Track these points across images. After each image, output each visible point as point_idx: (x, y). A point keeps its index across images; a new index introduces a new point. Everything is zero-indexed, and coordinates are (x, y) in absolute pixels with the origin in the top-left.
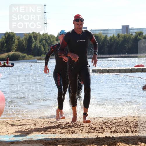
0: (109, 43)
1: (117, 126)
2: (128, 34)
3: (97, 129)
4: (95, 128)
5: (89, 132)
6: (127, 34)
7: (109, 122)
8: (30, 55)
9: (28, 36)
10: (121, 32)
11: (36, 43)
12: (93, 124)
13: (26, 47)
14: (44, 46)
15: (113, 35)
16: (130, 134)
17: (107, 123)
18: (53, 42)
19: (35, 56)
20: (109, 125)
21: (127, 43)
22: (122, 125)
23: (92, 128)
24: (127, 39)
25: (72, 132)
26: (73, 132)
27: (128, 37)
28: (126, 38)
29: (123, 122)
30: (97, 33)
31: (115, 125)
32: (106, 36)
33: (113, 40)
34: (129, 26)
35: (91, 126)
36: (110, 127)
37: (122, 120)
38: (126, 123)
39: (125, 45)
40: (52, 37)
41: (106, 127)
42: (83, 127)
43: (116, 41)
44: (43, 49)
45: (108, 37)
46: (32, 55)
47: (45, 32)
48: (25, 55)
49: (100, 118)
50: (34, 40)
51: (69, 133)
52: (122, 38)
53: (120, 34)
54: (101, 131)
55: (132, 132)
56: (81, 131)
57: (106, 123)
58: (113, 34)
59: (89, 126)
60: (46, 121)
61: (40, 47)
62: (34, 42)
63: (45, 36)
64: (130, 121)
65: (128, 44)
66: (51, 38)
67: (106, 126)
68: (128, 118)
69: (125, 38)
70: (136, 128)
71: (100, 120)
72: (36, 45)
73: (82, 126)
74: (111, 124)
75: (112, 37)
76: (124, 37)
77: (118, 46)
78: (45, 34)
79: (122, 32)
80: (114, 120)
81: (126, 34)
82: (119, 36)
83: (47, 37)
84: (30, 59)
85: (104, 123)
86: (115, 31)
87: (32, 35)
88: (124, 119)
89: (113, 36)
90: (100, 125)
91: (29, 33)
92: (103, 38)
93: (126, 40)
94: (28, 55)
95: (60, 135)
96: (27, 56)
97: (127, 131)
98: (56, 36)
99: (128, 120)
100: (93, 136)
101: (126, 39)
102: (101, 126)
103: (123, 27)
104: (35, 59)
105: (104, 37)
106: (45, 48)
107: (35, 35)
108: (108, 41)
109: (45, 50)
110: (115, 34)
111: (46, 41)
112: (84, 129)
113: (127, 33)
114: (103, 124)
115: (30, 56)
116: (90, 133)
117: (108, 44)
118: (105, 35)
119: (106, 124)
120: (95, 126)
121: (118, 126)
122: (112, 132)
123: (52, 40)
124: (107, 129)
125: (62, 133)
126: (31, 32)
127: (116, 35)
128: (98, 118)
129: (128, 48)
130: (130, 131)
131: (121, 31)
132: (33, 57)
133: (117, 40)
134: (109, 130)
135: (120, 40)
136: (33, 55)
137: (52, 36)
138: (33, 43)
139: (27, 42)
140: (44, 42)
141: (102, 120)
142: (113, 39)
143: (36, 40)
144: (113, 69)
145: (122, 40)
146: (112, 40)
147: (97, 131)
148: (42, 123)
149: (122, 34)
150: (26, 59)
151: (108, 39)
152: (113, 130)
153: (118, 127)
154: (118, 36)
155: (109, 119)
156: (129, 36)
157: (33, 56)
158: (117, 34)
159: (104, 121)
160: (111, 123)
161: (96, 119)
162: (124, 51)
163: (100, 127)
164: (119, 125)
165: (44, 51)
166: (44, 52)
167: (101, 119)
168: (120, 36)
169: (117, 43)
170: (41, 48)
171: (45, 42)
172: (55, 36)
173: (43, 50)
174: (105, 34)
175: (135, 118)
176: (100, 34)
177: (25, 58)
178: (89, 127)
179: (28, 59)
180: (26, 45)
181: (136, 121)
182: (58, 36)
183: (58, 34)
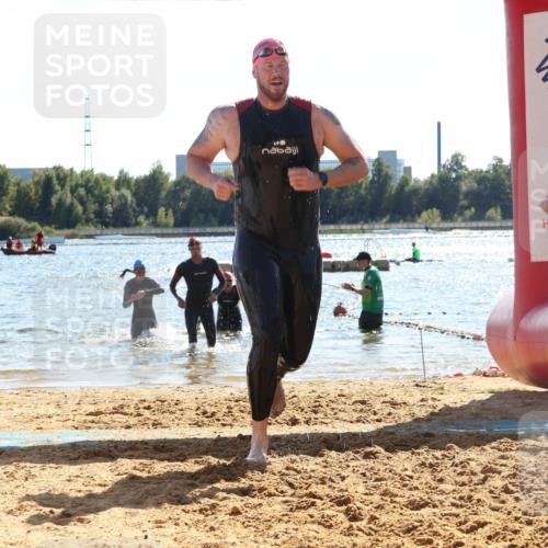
3: (219, 415)
4: (213, 414)
5: (198, 424)
8: (49, 224)
9: (43, 177)
11: (63, 195)
12: (209, 404)
13: (38, 205)
14: (82, 203)
16: (301, 429)
17: (245, 399)
18: (108, 191)
19: (61, 228)
23: (205, 413)
25: (154, 425)
26: (156, 425)
35: (202, 408)
40: (104, 180)
41: (242, 411)
42: (181, 410)
44: (79, 209)
46: (53, 225)
47: (88, 168)
48: (35, 224)
50: (57, 187)
51: (146, 427)
54: (229, 420)
55: (307, 422)
56: (177, 421)
57: (240, 400)
59: (198, 409)
60: (87, 396)
61: (72, 204)
62: (58, 190)
63: (85, 178)
64: (301, 395)
66: (102, 182)
67: (242, 409)
68: (296, 390)
70: (315, 412)
71: (227, 394)
73: (180, 407)
78: (87, 173)
83: (93, 181)
85: (237, 401)
87: (54, 174)
90: (225, 406)
91: (47, 169)
94: (42, 226)
95: (124, 431)
96: (38, 227)
97: (294, 422)
98: (116, 178)
99: (296, 393)
100: (208, 433)
102: (228, 407)
104: (59, 235)
106: (85, 209)
107: (62, 175)
109: (87, 212)
111: (89, 191)
112: (186, 417)
114: (233, 404)
115: (48, 228)
116: (200, 426)
119: (242, 403)
120: (213, 409)
123: (104, 188)
124: (244, 415)
125: (128, 427)
126: (50, 166)
130: (302, 420)
132: (55, 231)
134: (249, 420)
136: (57, 226)
137: (105, 178)
138: (55, 193)
139: (40, 192)
140: (82, 191)
141: (232, 394)
143: (63, 186)
147: (218, 420)
148: (77, 400)
157: (56, 228)
159: (237, 396)
163: (227, 410)
165: (83, 214)
166: (84, 217)
167: (228, 390)
170: (75, 208)
171: (85, 192)
172: (112, 178)
173: (81, 212)
175: (314, 388)
178: (196, 410)
180: (36, 199)
181: (316, 395)
182: (120, 178)
183: (121, 172)
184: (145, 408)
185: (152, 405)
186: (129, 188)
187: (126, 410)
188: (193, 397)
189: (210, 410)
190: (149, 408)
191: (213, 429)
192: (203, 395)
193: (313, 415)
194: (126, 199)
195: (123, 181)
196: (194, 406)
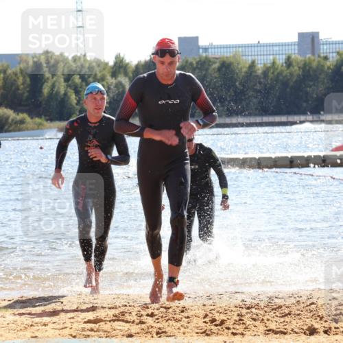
0: (260, 83)
1: (283, 317)
2: (316, 56)
3: (229, 323)
4: (223, 322)
5: (206, 333)
6: (312, 58)
7: (262, 304)
8: (39, 116)
10: (296, 52)
11: (55, 82)
12: (218, 312)
13: (26, 94)
14: (77, 92)
15: (272, 61)
16: (320, 339)
17: (257, 306)
19: (52, 120)
20: (262, 312)
21: (311, 83)
22: (298, 312)
23: (213, 321)
24: (311, 73)
25: (158, 333)
26: (160, 333)
27: (314, 65)
28: (310, 68)
29: (302, 305)
30: (227, 54)
31: (277, 314)
32: (253, 65)
33: (273, 73)
34: (317, 33)
35: (210, 315)
36: (265, 318)
37: (298, 299)
38: (309, 307)
39: (308, 89)
40: (99, 66)
41: (254, 320)
42: (188, 317)
43: (281, 78)
44: (73, 98)
45: (260, 67)
46: (43, 117)
48: (25, 116)
49: (238, 295)
50: (47, 75)
51: (149, 336)
52: (299, 68)
53: (293, 56)
54: (240, 328)
55: (326, 332)
56: (182, 330)
57: (252, 307)
58: (271, 57)
59: (206, 316)
60: (85, 303)
61: (65, 94)
62: (48, 78)
64: (320, 302)
65: (314, 85)
67: (254, 316)
68: (315, 295)
69: (307, 68)
71: (237, 300)
72: (55, 90)
73: (186, 315)
74: (266, 312)
75: (269, 65)
76: (305, 65)
77: (288, 90)
79: (299, 50)
80: (276, 300)
81: (309, 55)
82: (289, 62)
84: (38, 129)
85: (248, 308)
86: (277, 48)
88: (304, 298)
89: (274, 63)
90: (236, 314)
92: (244, 70)
93: (309, 73)
94: (32, 118)
95: (126, 340)
96: (28, 119)
97: (312, 331)
98: (111, 63)
99: (314, 300)
101: (309, 70)
102: (238, 315)
103: (301, 35)
105: (247, 66)
106: (79, 98)
108: (257, 76)
109: (81, 102)
110: (278, 57)
111: (83, 79)
112: (193, 324)
113: (313, 53)
114: (244, 311)
115: (37, 120)
116: (208, 335)
117: (258, 87)
118: (250, 59)
119: (253, 310)
120: (223, 317)
121: (286, 315)
122: (269, 331)
123: (99, 75)
124: (257, 323)
125: (130, 336)
127: (281, 60)
128: (232, 293)
129: (315, 96)
130: (321, 330)
131: (296, 47)
132: (45, 123)
133: (285, 73)
134: (262, 328)
135: (291, 74)
136: (47, 118)
138: (45, 81)
139: (28, 80)
140: (77, 79)
141: (243, 300)
142: (272, 71)
144: (273, 157)
145: (298, 76)
146: (271, 75)
147: (228, 328)
149: (300, 58)
150: (27, 129)
151: (260, 72)
152: (273, 326)
153: (287, 319)
154: (286, 63)
155: (261, 297)
156: (319, 62)
157: (47, 120)
158: (284, 57)
159: (249, 302)
160: (266, 309)
161: (225, 297)
162: (305, 104)
163: (237, 318)
164: (290, 314)
165: (77, 104)
166: (78, 107)
167: (239, 297)
168: (294, 64)
169: (285, 84)
170: (69, 98)
171: (80, 81)
172: (107, 64)
173: (75, 101)
174: (250, 57)
176: (234, 56)
177: (24, 125)
178: (204, 318)
179: (33, 129)
180: (25, 88)
182: (116, 64)
183: (118, 57)
184: (148, 315)
185: (156, 312)
186: (126, 74)
187: (128, 317)
188: (200, 303)
189: (219, 318)
190: (152, 315)
191: (222, 338)
192: (211, 301)
193: (334, 324)
194: (124, 87)
195: (120, 67)
196: (202, 313)
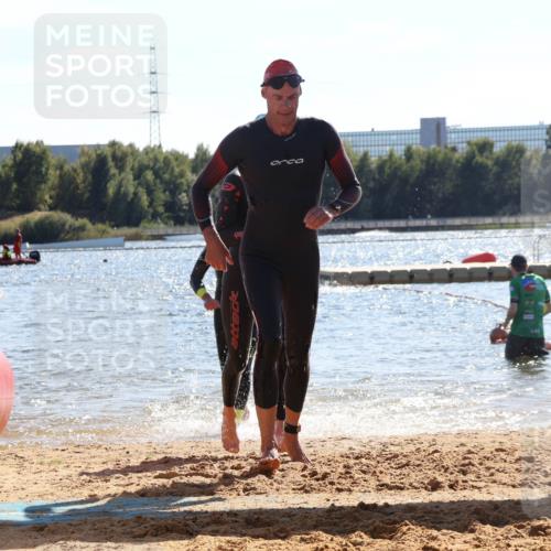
0: (374, 179)
1: (399, 468)
2: (443, 146)
3: (334, 477)
4: (325, 476)
5: (305, 490)
6: (438, 149)
7: (374, 453)
10: (418, 141)
11: (122, 180)
12: (320, 462)
13: (87, 195)
14: (150, 192)
15: (388, 153)
16: (444, 496)
17: (368, 456)
18: (182, 175)
19: (118, 226)
20: (373, 463)
21: (436, 180)
22: (418, 462)
23: (314, 474)
24: (437, 167)
25: (245, 490)
26: (248, 490)
27: (440, 157)
28: (435, 161)
29: (423, 453)
31: (393, 465)
32: (365, 156)
33: (390, 168)
34: (443, 119)
35: (310, 467)
36: (378, 470)
37: (418, 446)
38: (431, 456)
39: (432, 187)
40: (177, 159)
41: (364, 472)
43: (399, 173)
44: (145, 200)
45: (374, 160)
46: (108, 223)
47: (155, 143)
48: (85, 221)
49: (344, 442)
50: (113, 171)
51: (235, 493)
52: (422, 161)
53: (414, 147)
54: (346, 483)
55: (451, 487)
56: (276, 485)
57: (361, 457)
58: (388, 148)
59: (305, 468)
60: (156, 452)
61: (135, 194)
62: (114, 175)
63: (151, 156)
64: (445, 450)
65: (440, 181)
66: (174, 163)
67: (364, 468)
68: (440, 441)
69: (432, 161)
70: (464, 473)
71: (344, 448)
74: (378, 462)
75: (385, 158)
76: (429, 158)
78: (154, 149)
79: (421, 140)
80: (392, 448)
81: (433, 146)
82: (409, 154)
83: (161, 159)
84: (101, 237)
85: (357, 458)
86: (395, 137)
87: (108, 152)
88: (426, 444)
89: (391, 155)
90: (341, 465)
92: (355, 164)
93: (434, 168)
94: (94, 224)
96: (89, 225)
97: (435, 486)
98: (192, 156)
99: (438, 447)
100: (317, 501)
101: (433, 165)
102: (345, 467)
103: (424, 122)
105: (359, 158)
106: (152, 199)
107: (119, 154)
108: (371, 171)
109: (154, 204)
110: (395, 148)
111: (157, 175)
112: (288, 479)
113: (439, 143)
114: (352, 462)
115: (100, 226)
116: (307, 492)
118: (362, 150)
119: (363, 460)
120: (326, 469)
121: (403, 466)
122: (382, 487)
123: (177, 170)
124: (367, 477)
127: (400, 151)
128: (337, 439)
129: (441, 196)
130: (446, 484)
131: (418, 136)
132: (110, 230)
133: (404, 168)
134: (373, 483)
135: (412, 168)
138: (110, 179)
139: (90, 177)
140: (149, 175)
141: (350, 449)
142: (388, 165)
143: (121, 169)
145: (421, 170)
146: (387, 170)
147: (332, 483)
148: (142, 458)
149: (422, 149)
150: (88, 238)
151: (373, 166)
152: (387, 480)
153: (405, 471)
154: (405, 155)
155: (372, 444)
156: (446, 154)
158: (403, 147)
159: (358, 450)
160: (379, 458)
161: (329, 444)
162: (428, 206)
163: (343, 471)
164: (408, 465)
165: (149, 207)
166: (151, 210)
167: (346, 444)
168: (415, 156)
169: (404, 181)
171: (153, 177)
172: (187, 156)
173: (147, 203)
175: (463, 440)
178: (303, 470)
180: (86, 187)
181: (465, 449)
182: (197, 156)
183: (199, 148)
184: (233, 467)
185: (243, 464)
187: (208, 470)
189: (321, 470)
190: (239, 467)
191: (324, 495)
193: (461, 477)
195: (203, 160)
